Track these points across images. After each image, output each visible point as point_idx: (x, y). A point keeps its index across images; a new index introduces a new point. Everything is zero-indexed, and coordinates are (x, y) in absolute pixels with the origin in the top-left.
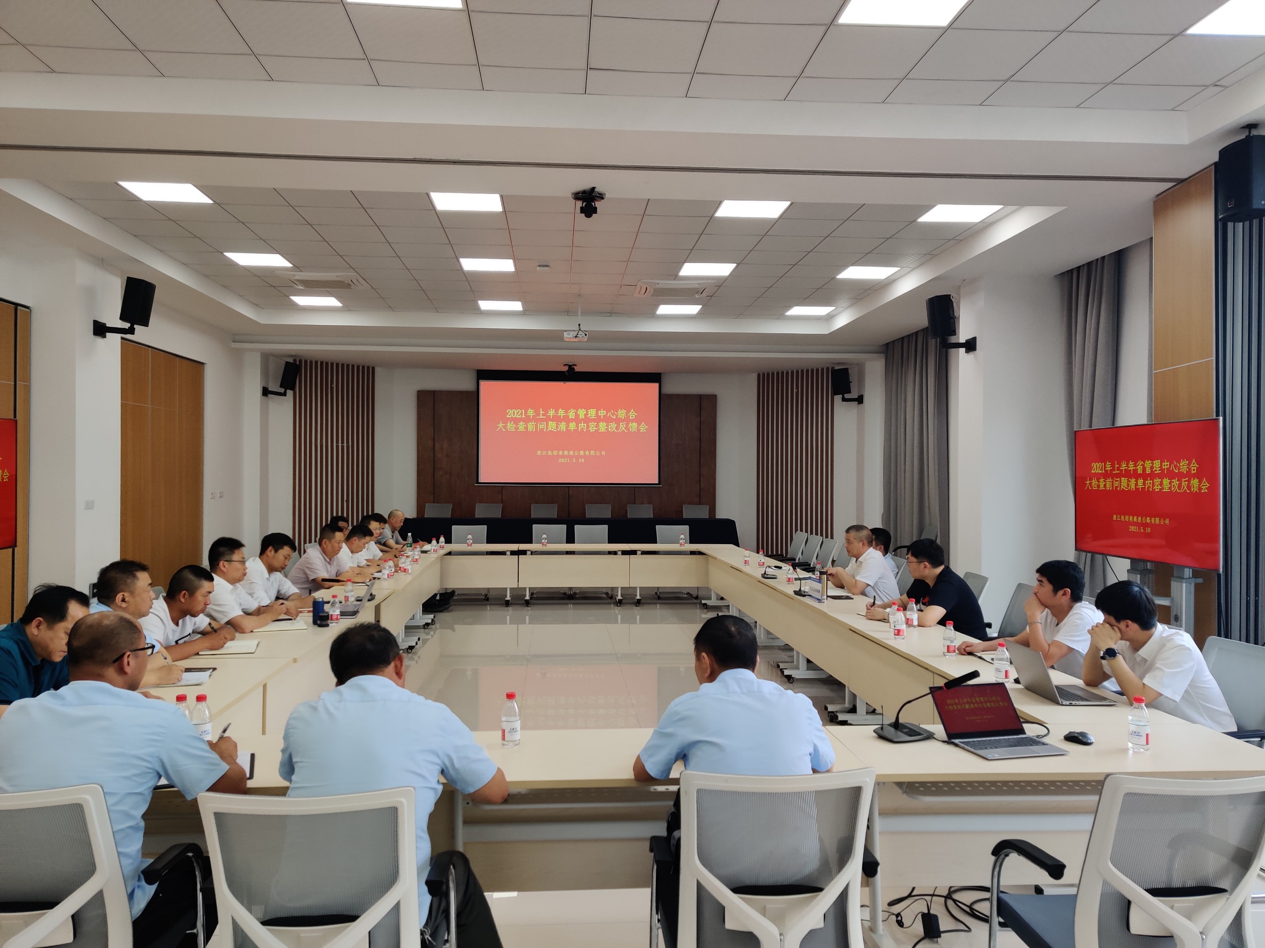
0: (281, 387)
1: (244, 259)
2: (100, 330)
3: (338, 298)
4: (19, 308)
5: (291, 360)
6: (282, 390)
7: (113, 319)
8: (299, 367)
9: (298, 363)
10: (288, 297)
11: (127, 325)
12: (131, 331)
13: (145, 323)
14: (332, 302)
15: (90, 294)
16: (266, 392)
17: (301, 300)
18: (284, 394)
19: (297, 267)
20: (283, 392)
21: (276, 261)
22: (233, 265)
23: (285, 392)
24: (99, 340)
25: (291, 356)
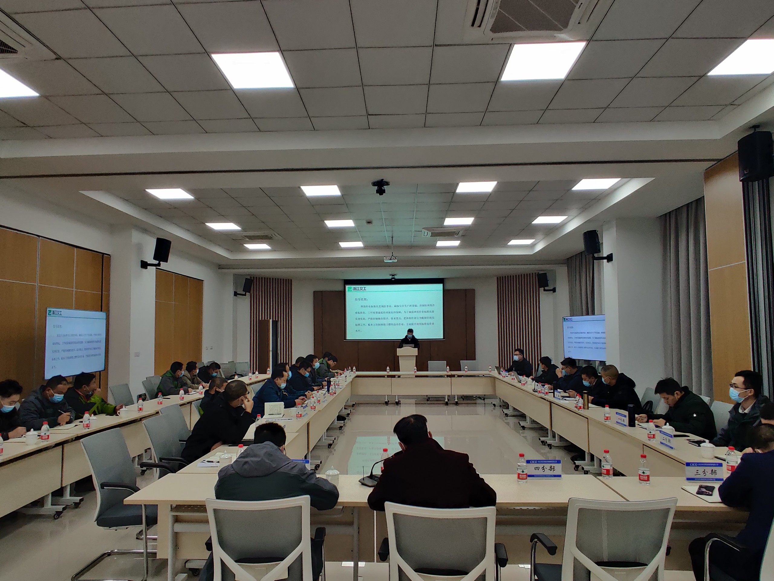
0: (243, 291)
1: (217, 226)
2: (144, 265)
3: (269, 244)
4: (105, 255)
5: (249, 278)
6: (244, 293)
7: (150, 259)
8: (253, 281)
9: (252, 279)
10: (243, 245)
11: (157, 262)
12: (159, 265)
13: (166, 260)
14: (264, 246)
15: (139, 248)
16: (236, 294)
17: (250, 246)
18: (245, 295)
19: (244, 229)
20: (244, 294)
21: (231, 226)
22: (211, 230)
23: (246, 294)
24: (144, 270)
25: (249, 275)
